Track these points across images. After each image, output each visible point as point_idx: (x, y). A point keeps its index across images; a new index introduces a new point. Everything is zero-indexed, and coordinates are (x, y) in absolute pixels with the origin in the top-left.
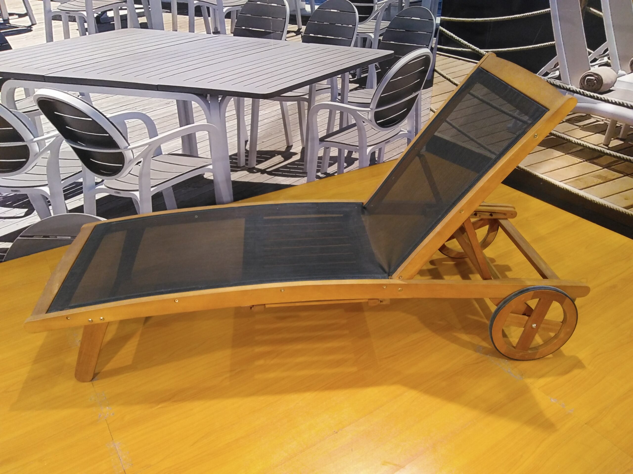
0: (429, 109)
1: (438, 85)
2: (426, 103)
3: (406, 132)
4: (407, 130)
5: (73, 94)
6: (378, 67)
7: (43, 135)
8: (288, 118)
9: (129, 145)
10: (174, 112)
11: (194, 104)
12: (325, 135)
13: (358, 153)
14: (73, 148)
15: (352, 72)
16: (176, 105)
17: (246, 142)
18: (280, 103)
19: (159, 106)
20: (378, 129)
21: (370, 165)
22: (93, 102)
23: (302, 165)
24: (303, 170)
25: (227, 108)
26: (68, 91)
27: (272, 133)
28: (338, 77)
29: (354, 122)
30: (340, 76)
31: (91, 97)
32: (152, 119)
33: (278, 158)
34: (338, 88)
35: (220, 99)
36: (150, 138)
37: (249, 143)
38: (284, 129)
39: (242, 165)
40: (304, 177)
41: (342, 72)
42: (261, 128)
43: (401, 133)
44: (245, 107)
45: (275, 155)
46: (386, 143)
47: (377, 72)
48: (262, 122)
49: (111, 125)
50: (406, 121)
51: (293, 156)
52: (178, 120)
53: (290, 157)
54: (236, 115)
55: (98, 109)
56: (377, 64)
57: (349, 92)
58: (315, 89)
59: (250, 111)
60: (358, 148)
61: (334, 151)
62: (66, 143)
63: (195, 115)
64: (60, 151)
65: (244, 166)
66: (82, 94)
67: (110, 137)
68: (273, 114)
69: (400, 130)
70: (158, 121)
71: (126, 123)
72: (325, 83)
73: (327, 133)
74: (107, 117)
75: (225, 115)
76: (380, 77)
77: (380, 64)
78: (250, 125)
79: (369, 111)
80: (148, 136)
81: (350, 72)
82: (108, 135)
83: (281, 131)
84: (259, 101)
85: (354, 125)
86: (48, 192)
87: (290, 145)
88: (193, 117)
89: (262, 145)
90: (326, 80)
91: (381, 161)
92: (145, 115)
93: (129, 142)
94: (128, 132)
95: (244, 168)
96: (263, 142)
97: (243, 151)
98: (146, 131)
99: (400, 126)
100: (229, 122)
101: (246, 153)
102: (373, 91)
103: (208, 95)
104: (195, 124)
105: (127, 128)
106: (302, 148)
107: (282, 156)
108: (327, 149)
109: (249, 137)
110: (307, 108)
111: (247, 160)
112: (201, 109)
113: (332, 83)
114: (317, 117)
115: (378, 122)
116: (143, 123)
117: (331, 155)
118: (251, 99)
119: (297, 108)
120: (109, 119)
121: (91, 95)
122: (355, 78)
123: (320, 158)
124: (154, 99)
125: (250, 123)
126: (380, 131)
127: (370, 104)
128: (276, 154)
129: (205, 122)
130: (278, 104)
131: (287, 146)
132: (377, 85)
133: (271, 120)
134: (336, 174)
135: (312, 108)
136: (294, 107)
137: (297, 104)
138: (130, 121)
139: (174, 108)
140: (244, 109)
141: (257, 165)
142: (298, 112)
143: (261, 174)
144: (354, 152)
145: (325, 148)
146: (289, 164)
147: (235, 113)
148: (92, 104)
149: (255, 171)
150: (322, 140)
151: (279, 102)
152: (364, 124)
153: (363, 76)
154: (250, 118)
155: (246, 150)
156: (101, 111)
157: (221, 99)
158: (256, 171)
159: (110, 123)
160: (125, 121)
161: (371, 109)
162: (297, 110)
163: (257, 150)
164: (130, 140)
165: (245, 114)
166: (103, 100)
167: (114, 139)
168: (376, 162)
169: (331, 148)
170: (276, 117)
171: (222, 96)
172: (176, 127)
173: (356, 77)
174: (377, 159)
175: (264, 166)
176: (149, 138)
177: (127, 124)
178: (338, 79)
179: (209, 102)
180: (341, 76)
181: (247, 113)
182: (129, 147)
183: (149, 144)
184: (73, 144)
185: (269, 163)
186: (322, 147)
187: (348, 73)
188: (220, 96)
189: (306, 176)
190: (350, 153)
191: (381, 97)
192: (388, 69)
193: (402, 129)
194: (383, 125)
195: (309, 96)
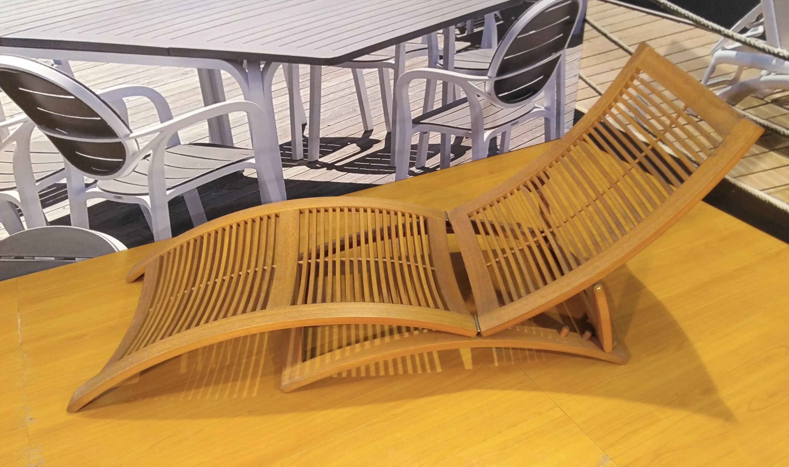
0: (578, 76)
1: (590, 42)
2: (572, 68)
3: (543, 109)
4: (543, 106)
5: (45, 62)
6: (498, 17)
7: (5, 120)
8: (366, 92)
9: (131, 132)
10: (194, 86)
11: (224, 74)
12: (421, 114)
13: (471, 140)
14: (51, 138)
15: (459, 25)
16: (198, 77)
17: (304, 126)
18: (352, 70)
19: (172, 77)
20: (500, 105)
21: (489, 156)
22: (74, 74)
23: (388, 157)
24: (389, 164)
25: (274, 78)
26: (37, 58)
27: (342, 114)
28: (438, 33)
29: (463, 96)
30: (441, 31)
31: (71, 66)
32: (163, 95)
33: (352, 148)
34: (439, 49)
35: (262, 66)
36: (162, 122)
37: (307, 127)
38: (359, 108)
39: (298, 159)
40: (391, 173)
41: (444, 25)
42: (325, 107)
43: (535, 110)
44: (300, 77)
45: (347, 143)
46: (513, 124)
47: (498, 26)
48: (327, 98)
49: (103, 104)
50: (542, 94)
51: (374, 145)
52: (201, 97)
53: (371, 147)
54: (287, 89)
55: (83, 83)
56: (497, 13)
57: (455, 54)
58: (405, 50)
59: (308, 83)
60: (471, 132)
61: (434, 137)
62: (39, 131)
63: (225, 89)
64: (31, 141)
65: (302, 159)
66: (57, 62)
67: (103, 121)
68: (342, 86)
69: (533, 107)
70: (172, 98)
71: (125, 101)
72: (418, 42)
73: (423, 112)
74: (97, 93)
75: (271, 90)
76: (502, 32)
77: (501, 13)
78: (309, 103)
79: (487, 80)
80: (158, 119)
81: (456, 25)
82: (99, 119)
83: (355, 110)
84: (321, 68)
85: (464, 100)
86: (18, 198)
87: (369, 129)
88: (224, 93)
89: (327, 129)
90: (421, 38)
91: (505, 151)
92: (152, 90)
93: (131, 128)
94: (129, 115)
95: (303, 162)
96: (329, 126)
97: (299, 139)
98: (155, 112)
99: (533, 100)
100: (277, 98)
101: (303, 141)
102: (492, 52)
103: (245, 61)
104: (228, 102)
105: (126, 109)
106: (387, 133)
107: (358, 145)
108: (424, 134)
109: (308, 119)
110: (393, 78)
111: (305, 151)
112: (234, 80)
113: (429, 42)
114: (408, 90)
115: (500, 95)
116: (150, 101)
117: (430, 143)
118: (308, 66)
119: (378, 78)
120: (100, 96)
121: (71, 63)
122: (464, 33)
123: (414, 147)
124: (164, 68)
125: (309, 99)
126: (503, 108)
127: (487, 70)
128: (349, 142)
129: (241, 99)
130: (350, 73)
131: (364, 131)
132: (498, 44)
133: (340, 94)
134: (439, 169)
135: (400, 77)
136: (373, 77)
137: (377, 72)
138: (130, 98)
139: (194, 80)
140: (299, 81)
141: (320, 157)
142: (379, 83)
143: (327, 169)
144: (464, 138)
145: (421, 132)
146: (368, 156)
147: (286, 86)
148: (73, 75)
149: (318, 165)
150: (416, 121)
151: (350, 70)
152: (479, 99)
153: (476, 30)
154: (309, 92)
155: (303, 136)
156: (87, 85)
157: (264, 66)
158: (320, 166)
159: (101, 102)
160: (124, 99)
161: (489, 77)
162: (378, 80)
163: (321, 137)
164: (132, 125)
165: (301, 87)
166: (89, 71)
167: (108, 124)
168: (498, 152)
169: (431, 132)
170: (347, 91)
171: (265, 62)
172: (199, 106)
173: (466, 32)
174: (499, 147)
175: (332, 160)
176: (159, 122)
177: (126, 104)
178: (438, 35)
179: (247, 71)
180: (443, 31)
181: (304, 85)
182: (131, 135)
183: (161, 130)
184: (49, 132)
185: (339, 155)
186: (417, 132)
187: (454, 27)
188: (261, 62)
189: (394, 172)
190: (459, 139)
191: (504, 61)
192: (514, 21)
193: (536, 105)
194: (509, 100)
195: (395, 60)
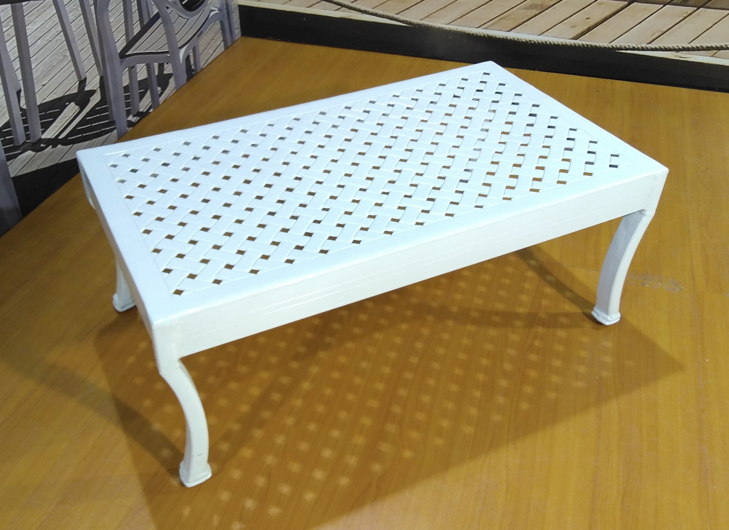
3: (217, 11)
4: (217, 8)
8: (71, 28)
12: (125, 44)
13: (171, 65)
17: (19, 93)
20: (186, 15)
21: (188, 79)
23: (106, 110)
24: (108, 119)
27: (53, 65)
29: (156, 11)
33: (72, 109)
37: (22, 94)
38: (68, 52)
39: (21, 143)
40: (111, 130)
42: (36, 59)
43: (211, 14)
45: (65, 104)
46: (199, 36)
48: (36, 47)
51: (91, 98)
53: (87, 102)
59: (12, 32)
60: (169, 55)
61: (141, 71)
65: (25, 143)
68: (47, 27)
69: (210, 10)
73: (126, 41)
78: (18, 59)
83: (65, 55)
84: (22, 6)
85: (157, 17)
87: (83, 78)
89: (44, 91)
91: (199, 70)
95: (26, 146)
96: (44, 85)
97: (17, 114)
101: (22, 115)
106: (99, 78)
107: (76, 104)
108: (132, 68)
109: (21, 83)
111: (26, 129)
114: (108, 15)
115: (183, 3)
117: (139, 79)
119: (79, 6)
123: (126, 89)
125: (17, 54)
126: (189, 18)
128: (67, 102)
130: (52, 5)
131: (78, 82)
133: (47, 38)
134: (151, 110)
136: (74, 6)
140: (2, 30)
141: (43, 132)
143: (53, 148)
144: (165, 64)
145: (129, 67)
146: (88, 115)
149: (42, 145)
150: (123, 55)
152: (169, 11)
154: (15, 44)
155: (21, 109)
158: (45, 145)
162: (80, 9)
163: (38, 104)
165: (6, 40)
168: (193, 73)
169: (137, 65)
170: (53, 32)
174: (193, 67)
175: (53, 134)
181: (8, 35)
185: (60, 123)
186: (126, 69)
189: (114, 129)
190: (161, 66)
193: (212, 8)
194: (190, 7)
